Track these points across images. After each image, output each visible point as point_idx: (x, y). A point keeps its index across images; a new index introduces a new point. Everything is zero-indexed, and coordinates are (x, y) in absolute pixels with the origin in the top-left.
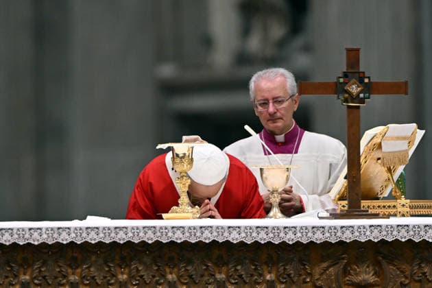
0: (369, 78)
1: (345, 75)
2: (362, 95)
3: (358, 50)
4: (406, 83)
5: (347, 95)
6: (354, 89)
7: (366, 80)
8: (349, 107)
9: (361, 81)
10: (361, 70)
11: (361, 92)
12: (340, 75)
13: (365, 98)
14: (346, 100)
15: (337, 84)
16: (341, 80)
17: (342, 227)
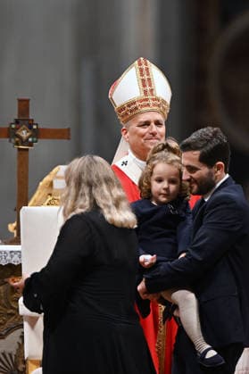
0: (37, 125)
1: (17, 122)
2: (30, 140)
3: (28, 101)
4: (69, 129)
5: (17, 139)
6: (24, 134)
7: (35, 127)
8: (19, 149)
9: (30, 127)
10: (31, 117)
11: (29, 137)
12: (12, 121)
13: (33, 142)
14: (17, 144)
15: (10, 129)
16: (13, 126)
17: (11, 252)
